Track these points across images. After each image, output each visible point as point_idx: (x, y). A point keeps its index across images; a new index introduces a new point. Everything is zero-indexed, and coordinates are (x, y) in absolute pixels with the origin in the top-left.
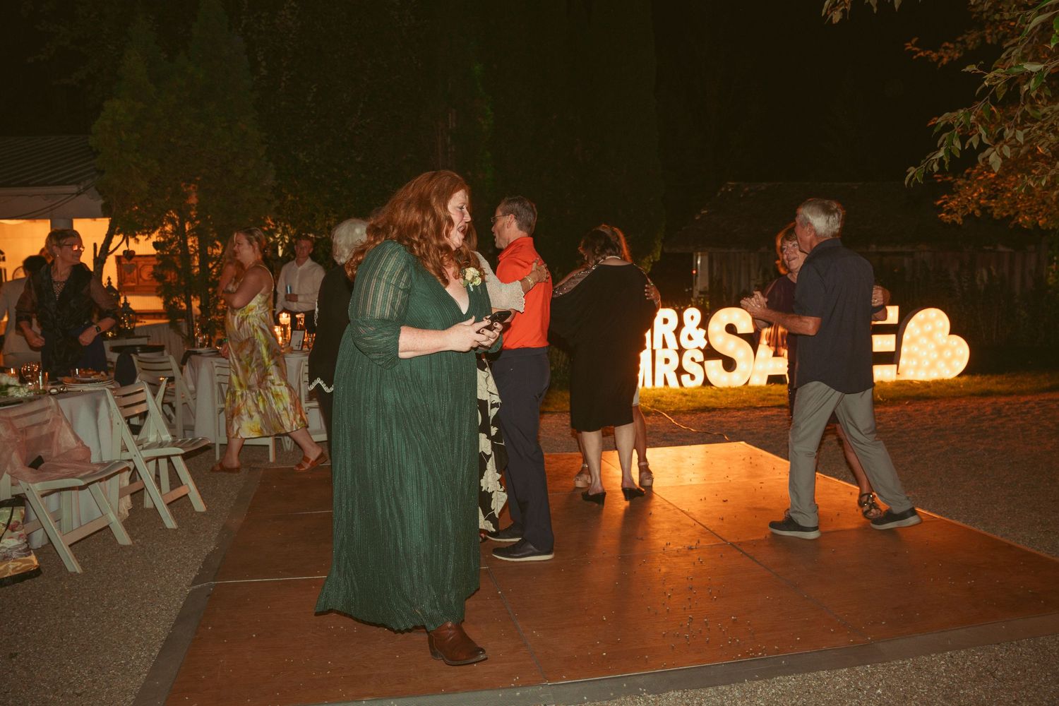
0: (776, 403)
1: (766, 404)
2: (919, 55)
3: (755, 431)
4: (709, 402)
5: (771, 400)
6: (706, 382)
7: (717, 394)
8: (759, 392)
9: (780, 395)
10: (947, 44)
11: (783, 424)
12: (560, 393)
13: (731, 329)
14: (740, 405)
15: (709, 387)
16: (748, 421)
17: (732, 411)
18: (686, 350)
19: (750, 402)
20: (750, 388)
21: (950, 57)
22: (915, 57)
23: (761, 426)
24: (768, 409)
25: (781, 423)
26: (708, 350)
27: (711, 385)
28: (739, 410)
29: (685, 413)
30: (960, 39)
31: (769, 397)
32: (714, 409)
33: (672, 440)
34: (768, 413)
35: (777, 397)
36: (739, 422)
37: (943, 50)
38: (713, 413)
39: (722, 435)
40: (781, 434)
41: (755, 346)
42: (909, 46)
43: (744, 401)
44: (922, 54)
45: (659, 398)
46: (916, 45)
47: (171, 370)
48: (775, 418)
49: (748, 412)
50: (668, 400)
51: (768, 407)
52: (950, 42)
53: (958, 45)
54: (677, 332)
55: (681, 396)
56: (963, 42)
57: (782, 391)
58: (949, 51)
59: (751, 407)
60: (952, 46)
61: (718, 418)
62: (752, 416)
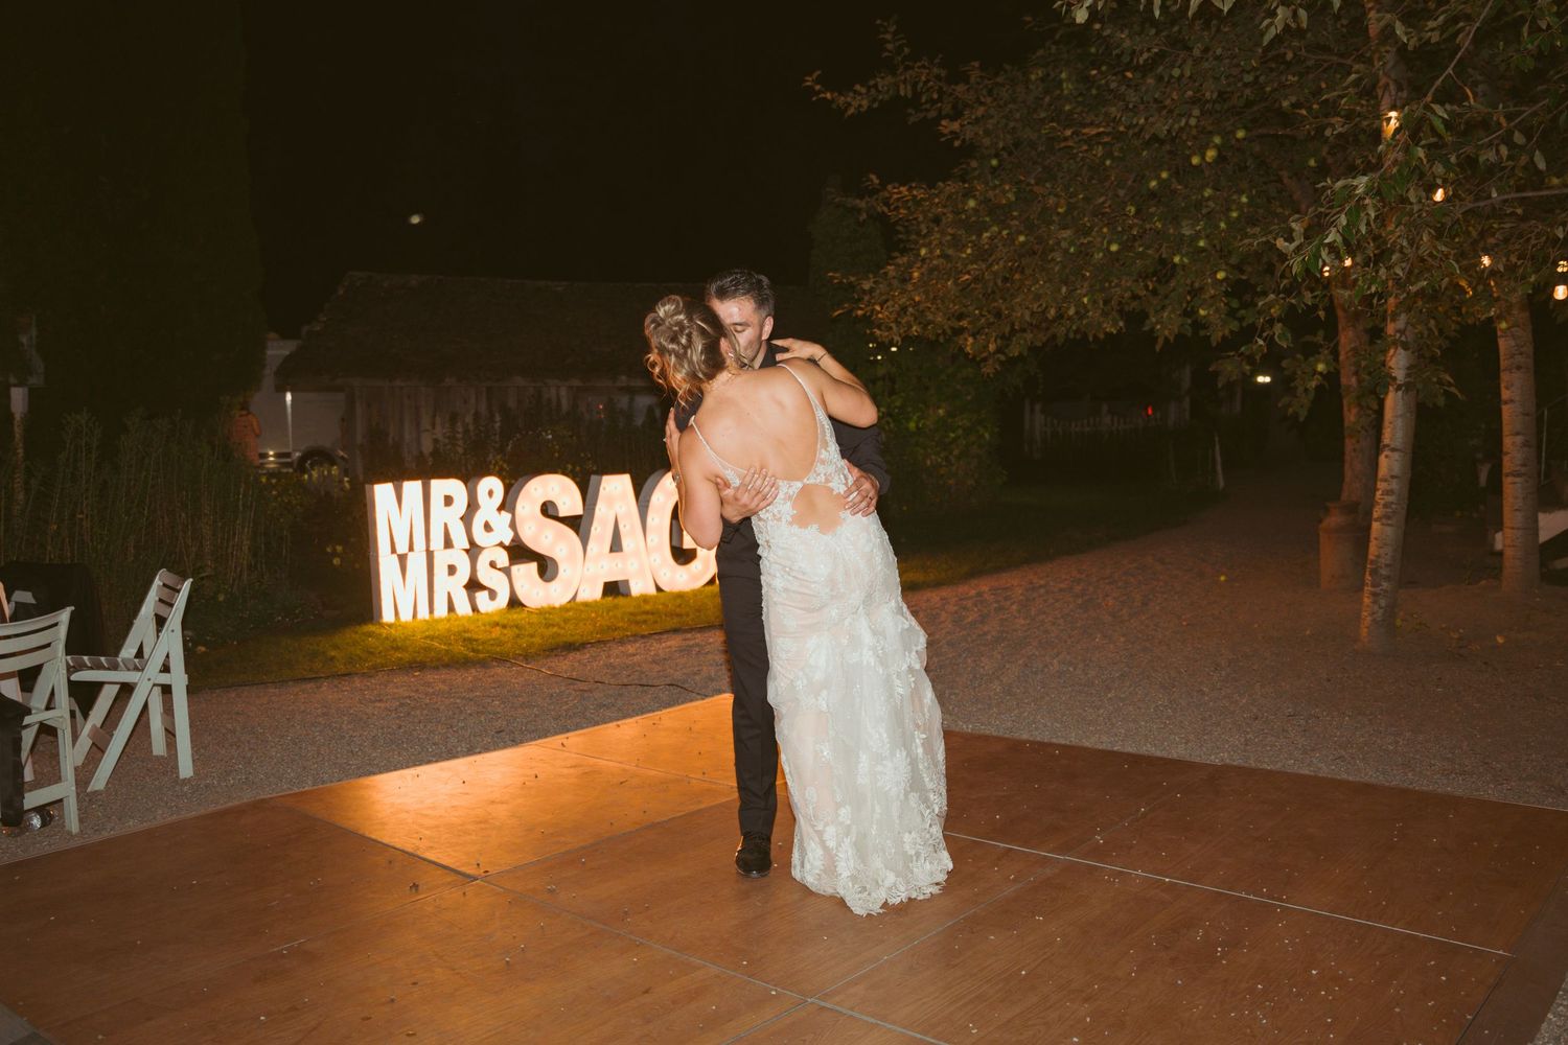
2: (822, 95)
10: (858, 87)
14: (612, 635)
15: (520, 610)
20: (579, 605)
21: (860, 106)
22: (814, 99)
30: (872, 83)
37: (851, 94)
42: (809, 81)
44: (828, 96)
46: (817, 82)
52: (862, 86)
53: (873, 91)
56: (875, 86)
58: (859, 98)
60: (864, 90)
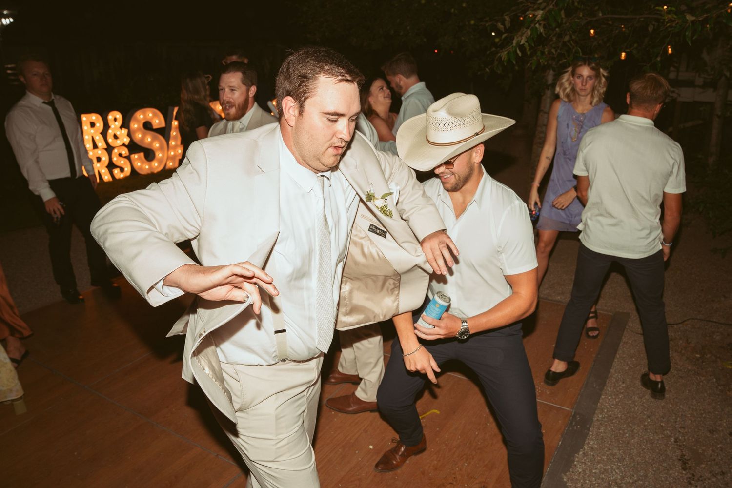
6: (133, 170)
18: (113, 148)
26: (132, 145)
54: (104, 134)
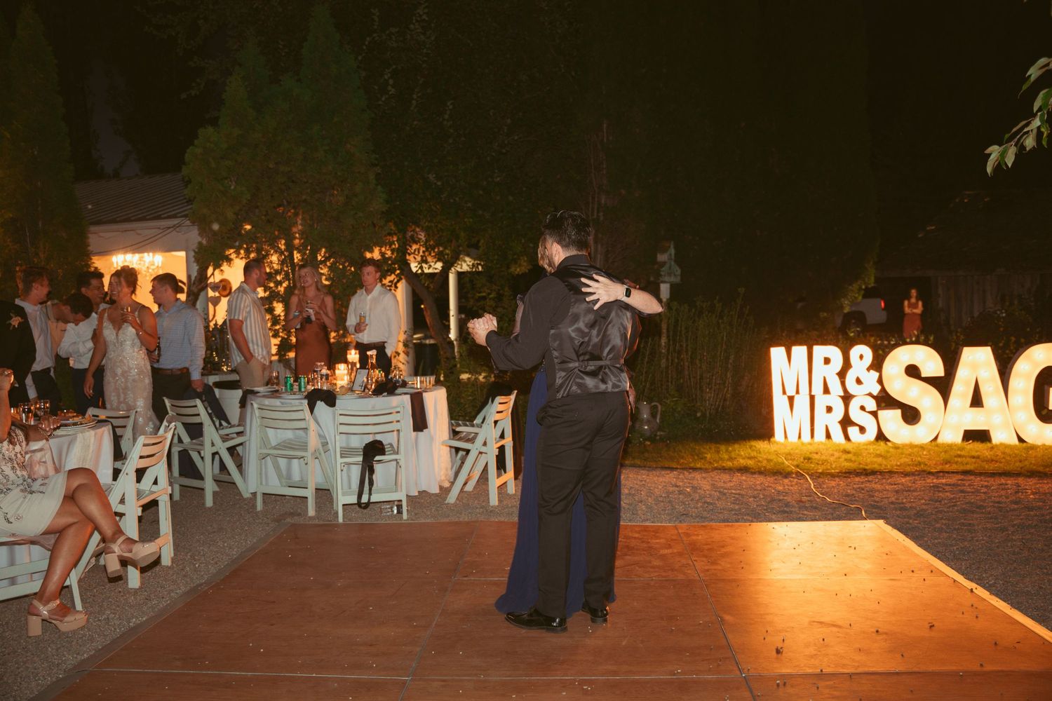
0: (961, 468)
1: (947, 468)
3: (908, 505)
4: (872, 463)
5: (956, 463)
6: (881, 436)
7: (888, 452)
8: (946, 452)
9: (973, 457)
11: (953, 498)
12: (691, 445)
13: (912, 371)
14: (908, 469)
15: (882, 443)
16: (909, 491)
17: (896, 476)
19: (926, 465)
20: (937, 446)
23: (922, 499)
24: (946, 475)
25: (952, 496)
26: (882, 397)
27: (886, 440)
28: (906, 474)
29: (833, 476)
31: (956, 459)
32: (873, 473)
33: (791, 512)
34: (944, 481)
35: (968, 459)
36: (897, 492)
38: (870, 478)
39: (860, 510)
40: (941, 512)
41: (945, 393)
43: (920, 463)
45: (810, 456)
47: (199, 415)
48: (947, 488)
49: (916, 477)
50: (823, 457)
51: (948, 472)
54: (842, 375)
55: (841, 453)
57: (977, 451)
59: (924, 471)
61: (875, 484)
62: (920, 483)
